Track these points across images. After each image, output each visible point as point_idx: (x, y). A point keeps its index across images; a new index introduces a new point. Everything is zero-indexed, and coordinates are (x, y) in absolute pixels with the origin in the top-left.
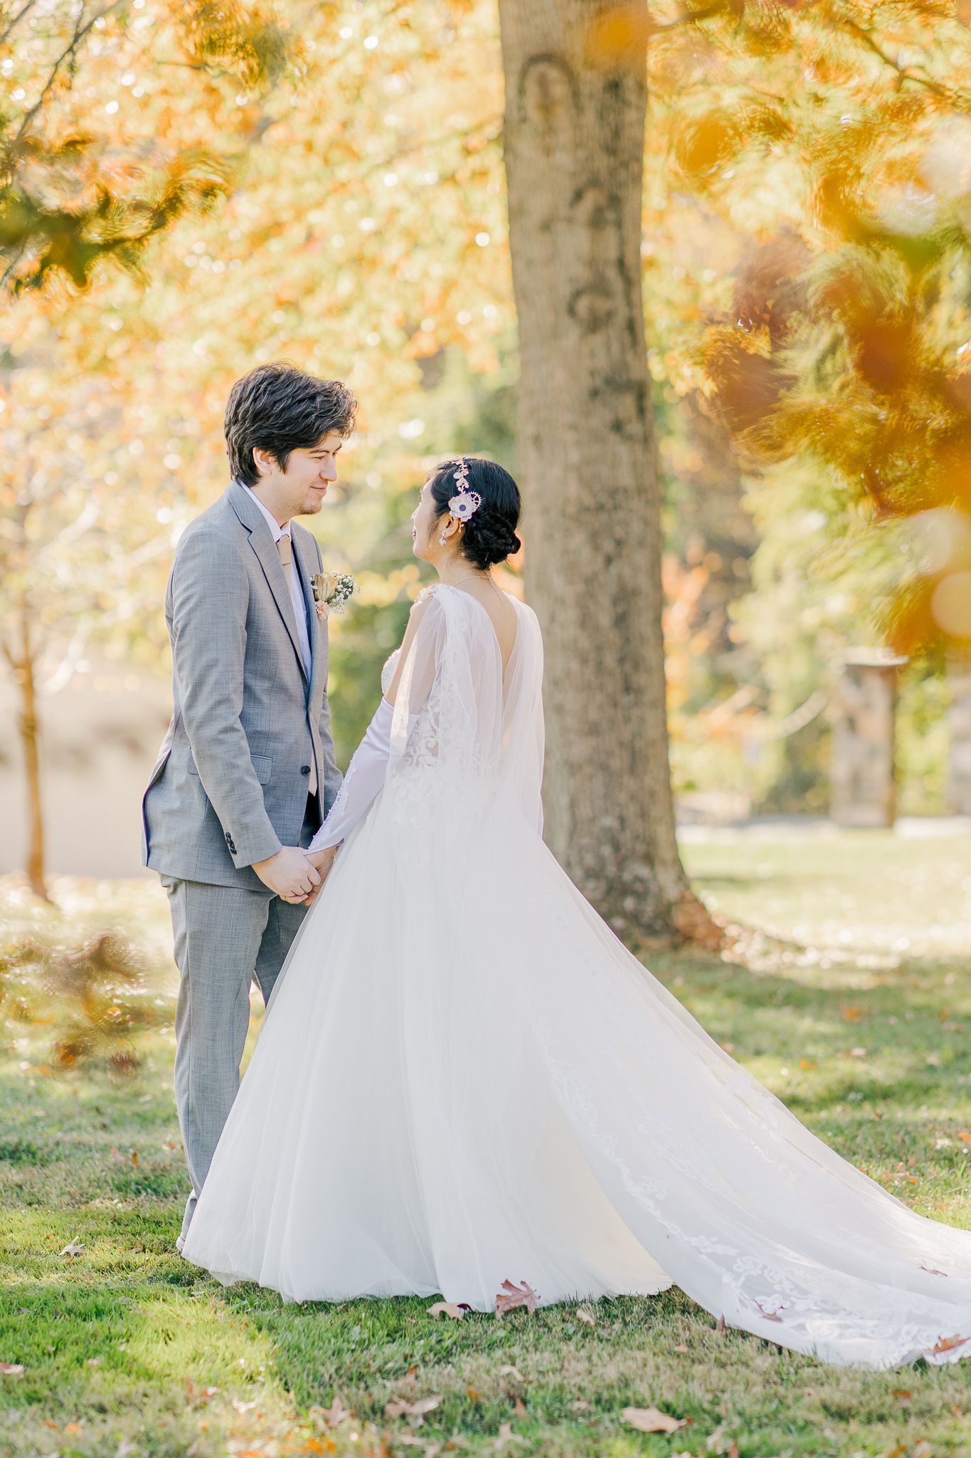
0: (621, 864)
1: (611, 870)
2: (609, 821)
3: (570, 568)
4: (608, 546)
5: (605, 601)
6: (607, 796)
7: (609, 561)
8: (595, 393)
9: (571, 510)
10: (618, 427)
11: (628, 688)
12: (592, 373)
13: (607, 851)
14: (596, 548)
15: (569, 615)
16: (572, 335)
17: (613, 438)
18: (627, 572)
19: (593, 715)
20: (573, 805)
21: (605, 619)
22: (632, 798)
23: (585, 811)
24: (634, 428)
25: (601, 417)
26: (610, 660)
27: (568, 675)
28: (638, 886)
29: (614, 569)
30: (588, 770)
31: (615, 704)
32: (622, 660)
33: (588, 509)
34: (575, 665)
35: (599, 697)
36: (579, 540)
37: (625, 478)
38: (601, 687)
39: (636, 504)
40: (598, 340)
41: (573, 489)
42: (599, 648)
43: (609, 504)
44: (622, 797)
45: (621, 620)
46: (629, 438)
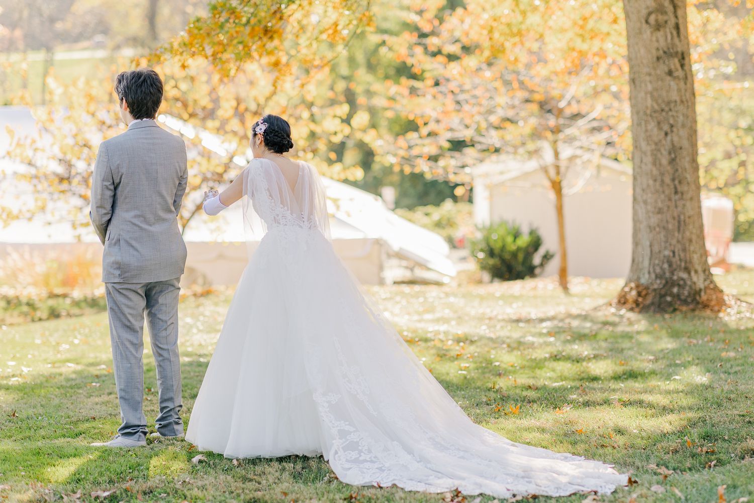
0: (672, 273)
1: (668, 275)
2: (667, 253)
3: (648, 138)
4: (666, 127)
5: (665, 153)
6: (666, 242)
7: (666, 134)
8: (658, 59)
9: (648, 112)
10: (670, 73)
11: (676, 193)
12: (658, 49)
13: (666, 266)
14: (660, 129)
15: (648, 159)
16: (647, 32)
17: (668, 78)
18: (676, 139)
19: (660, 205)
20: (651, 246)
21: (665, 161)
22: (678, 241)
23: (656, 248)
24: (680, 73)
25: (663, 68)
26: (667, 180)
27: (648, 186)
28: (681, 283)
29: (669, 138)
30: (657, 229)
31: (670, 200)
32: (673, 180)
33: (655, 112)
34: (651, 182)
35: (663, 196)
36: (652, 125)
37: (675, 96)
38: (663, 192)
39: (681, 108)
40: (660, 34)
41: (649, 102)
42: (662, 174)
43: (667, 109)
44: (674, 242)
45: (672, 161)
46: (677, 78)
